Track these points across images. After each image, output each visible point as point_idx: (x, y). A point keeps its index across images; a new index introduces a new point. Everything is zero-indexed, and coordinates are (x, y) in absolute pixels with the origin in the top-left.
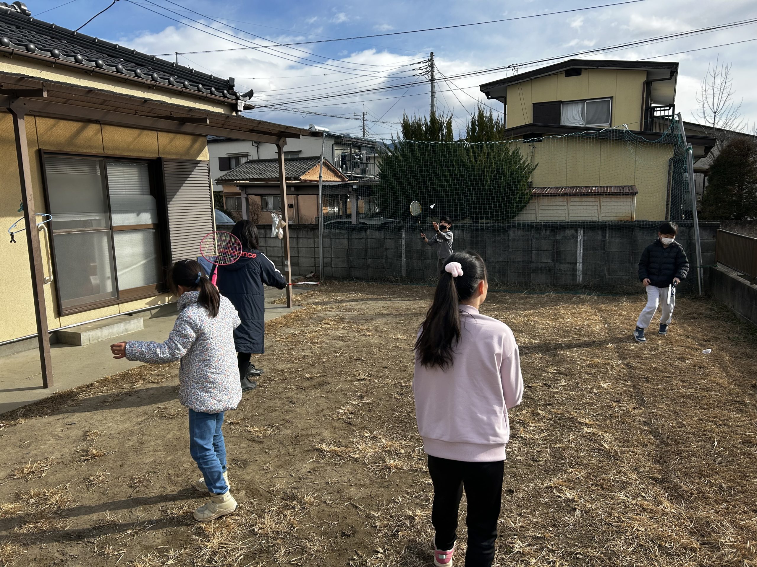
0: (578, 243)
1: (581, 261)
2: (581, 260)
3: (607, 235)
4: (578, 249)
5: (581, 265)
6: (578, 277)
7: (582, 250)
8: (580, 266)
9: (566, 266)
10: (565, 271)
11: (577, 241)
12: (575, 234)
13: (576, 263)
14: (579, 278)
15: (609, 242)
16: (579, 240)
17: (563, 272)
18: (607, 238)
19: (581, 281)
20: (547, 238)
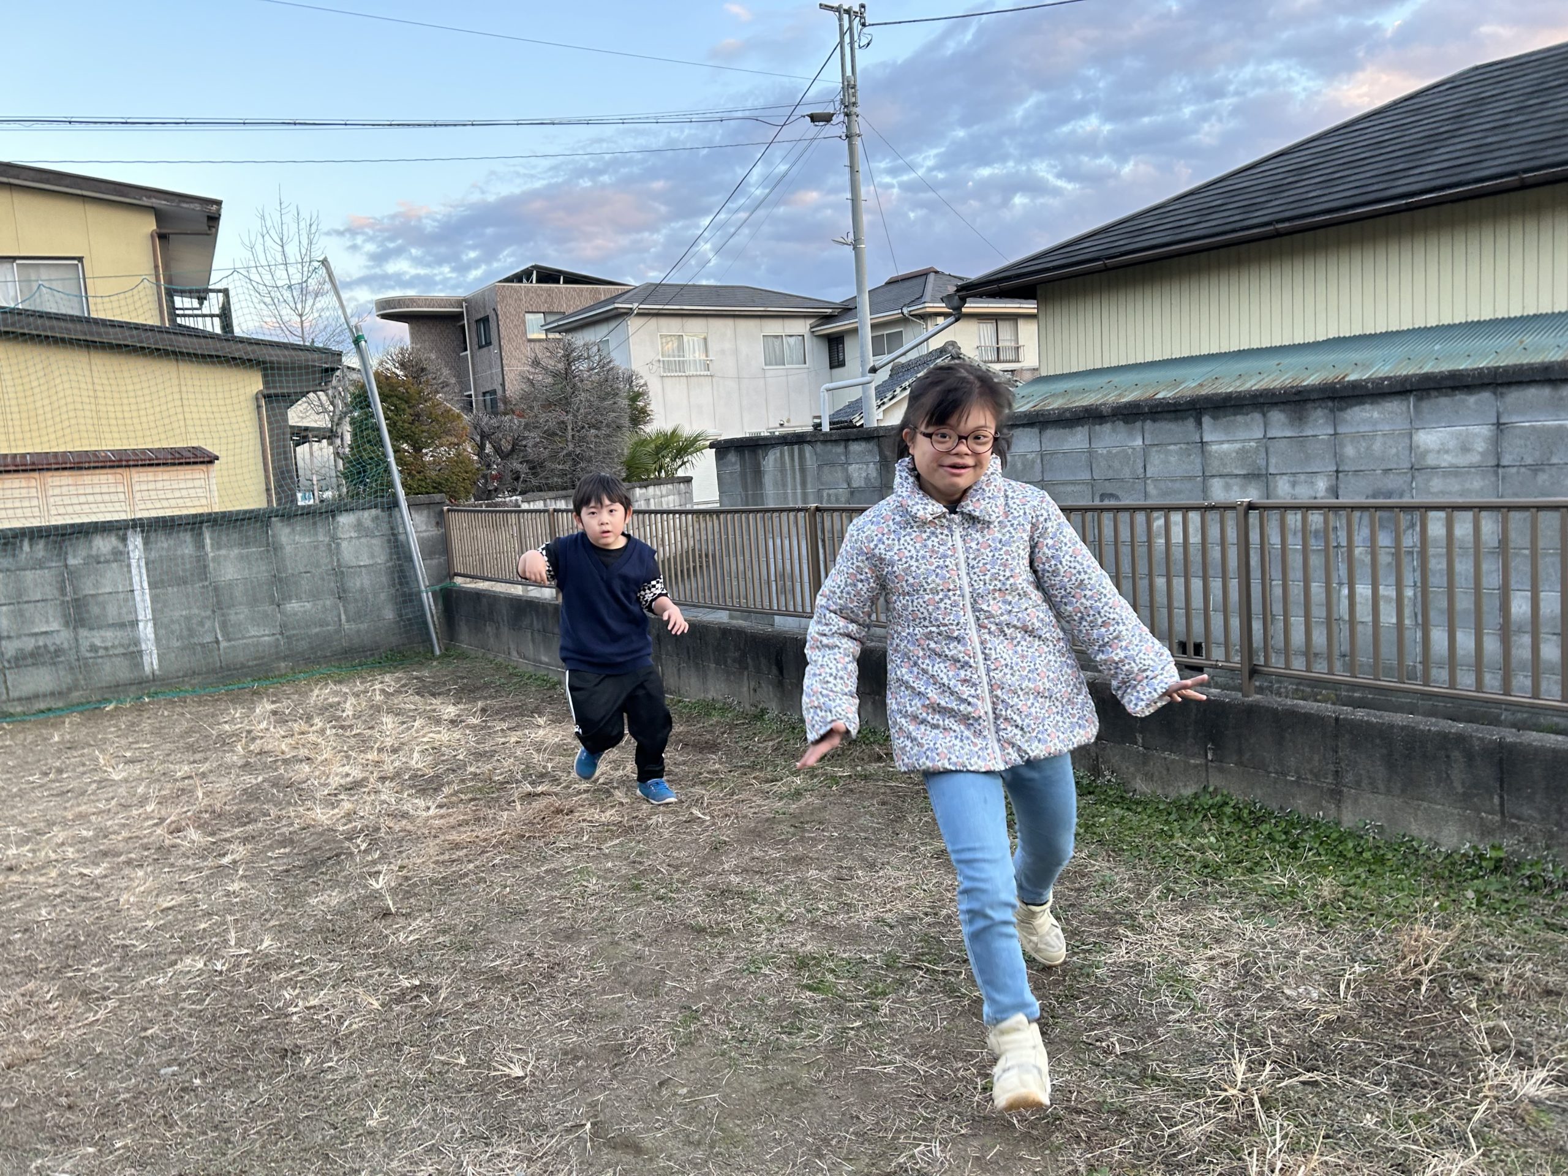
0: (134, 571)
1: (150, 616)
2: (149, 611)
3: (208, 541)
4: (137, 587)
5: (150, 624)
6: (146, 659)
7: (146, 585)
8: (146, 631)
9: (109, 634)
10: (106, 649)
11: (129, 566)
12: (121, 547)
13: (135, 623)
14: (151, 662)
15: (214, 559)
16: (134, 562)
17: (101, 652)
18: (208, 548)
19: (156, 667)
20: (40, 565)
